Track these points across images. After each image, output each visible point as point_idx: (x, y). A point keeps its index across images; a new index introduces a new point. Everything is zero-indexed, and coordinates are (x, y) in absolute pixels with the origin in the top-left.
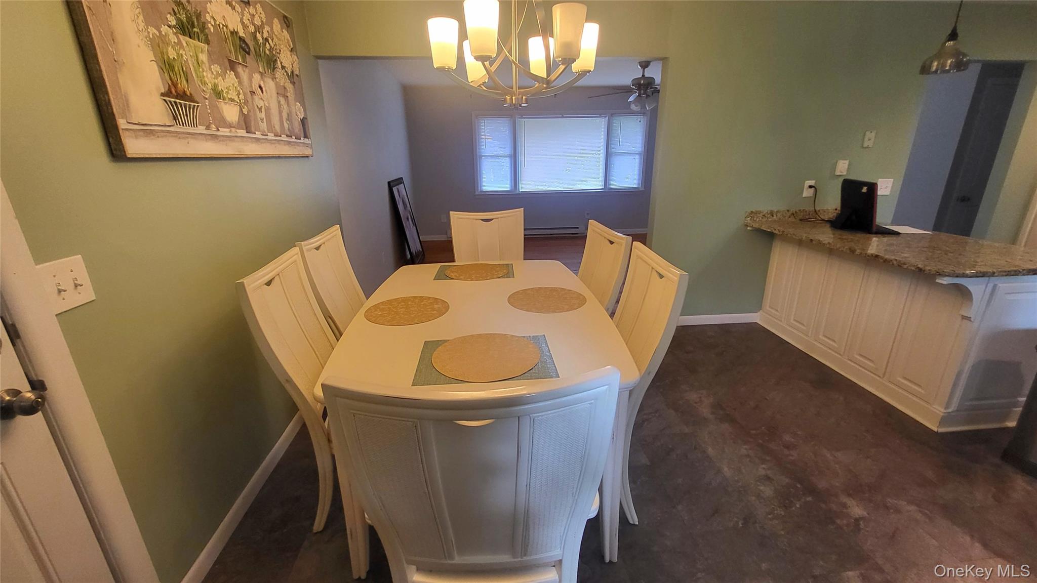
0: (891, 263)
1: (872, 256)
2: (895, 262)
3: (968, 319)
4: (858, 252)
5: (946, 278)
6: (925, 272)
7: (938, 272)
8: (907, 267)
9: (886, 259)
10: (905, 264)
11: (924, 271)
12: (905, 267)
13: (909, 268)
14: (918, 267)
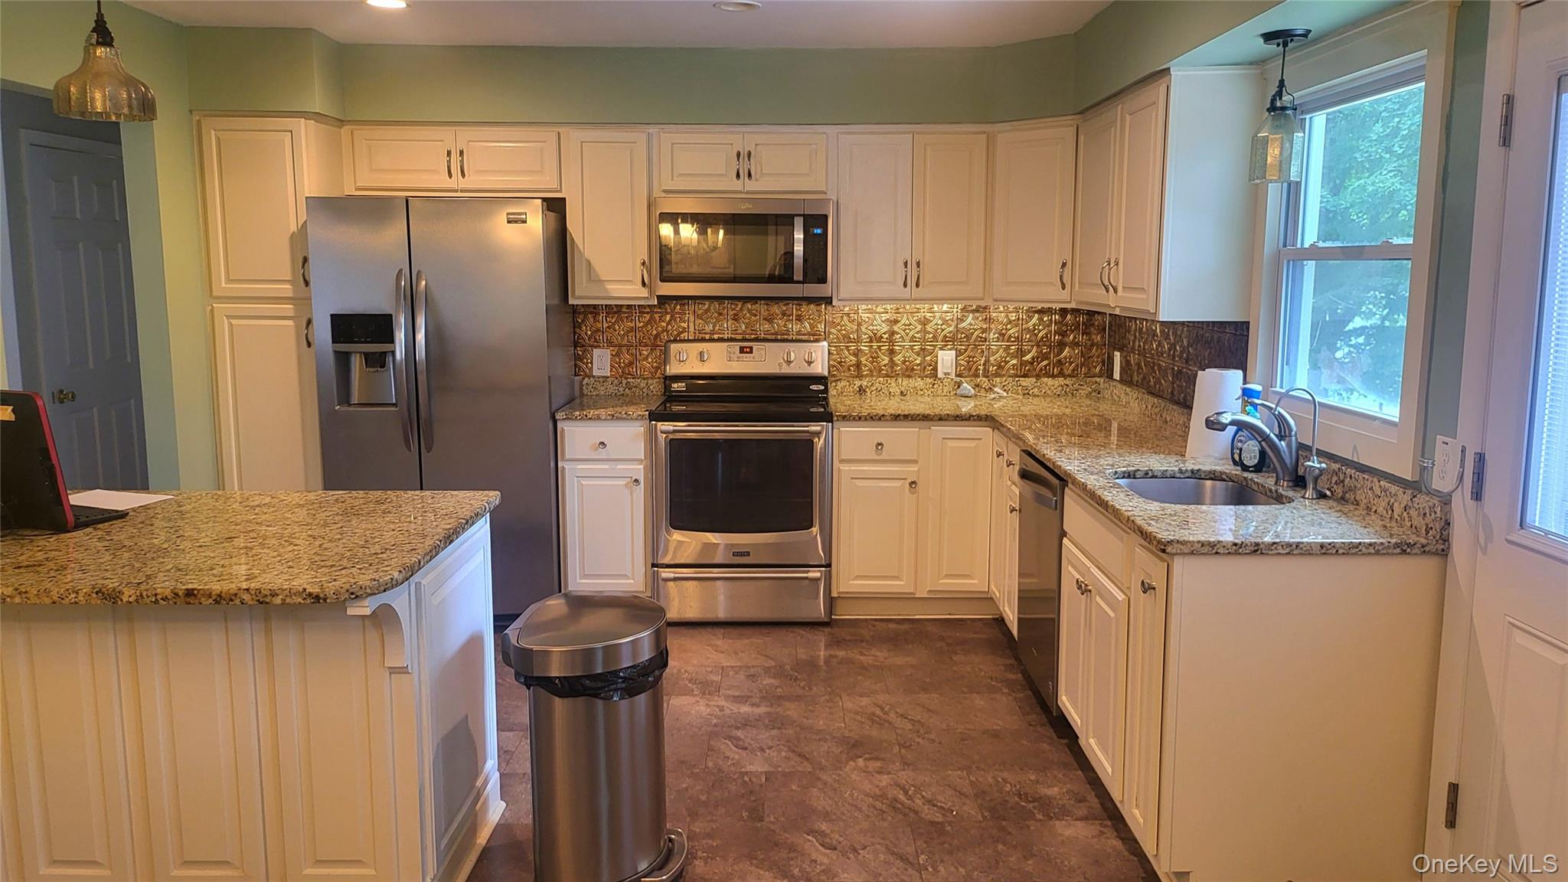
0: (237, 602)
1: (177, 594)
2: (246, 597)
3: (403, 670)
4: (128, 594)
5: (366, 602)
6: (328, 601)
7: (352, 594)
8: (283, 600)
9: (220, 596)
10: (274, 594)
11: (325, 600)
12: (278, 601)
13: (288, 600)
14: (310, 594)
